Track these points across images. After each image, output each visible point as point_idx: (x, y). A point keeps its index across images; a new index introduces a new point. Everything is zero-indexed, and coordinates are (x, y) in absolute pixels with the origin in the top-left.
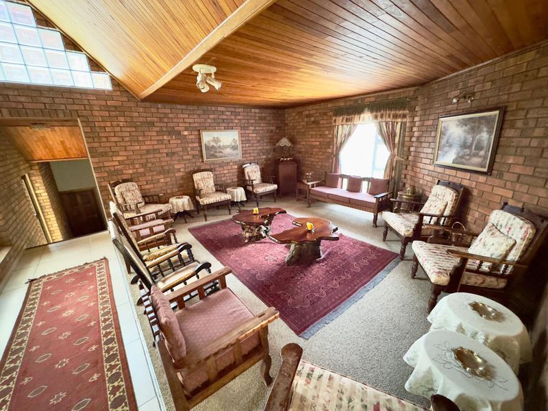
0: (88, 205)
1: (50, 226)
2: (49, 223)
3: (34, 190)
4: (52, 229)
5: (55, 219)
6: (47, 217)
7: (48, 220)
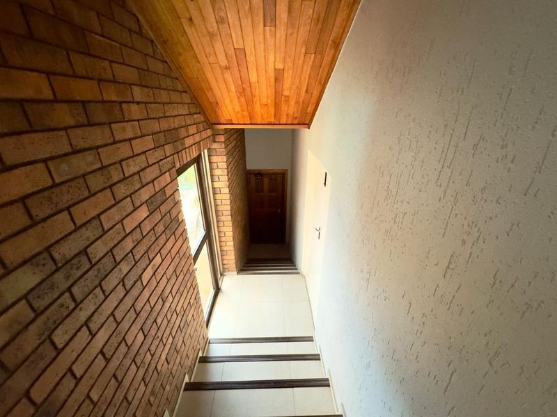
0: (274, 194)
1: (224, 244)
2: (223, 239)
3: (212, 181)
4: (225, 248)
5: (231, 234)
6: (222, 229)
7: (222, 235)
